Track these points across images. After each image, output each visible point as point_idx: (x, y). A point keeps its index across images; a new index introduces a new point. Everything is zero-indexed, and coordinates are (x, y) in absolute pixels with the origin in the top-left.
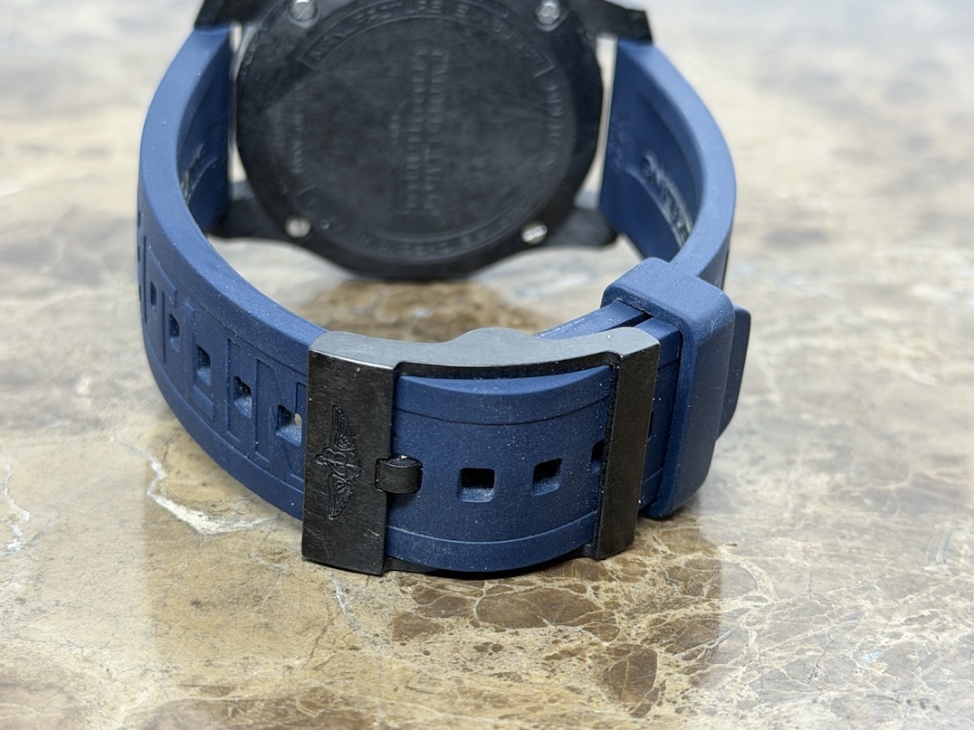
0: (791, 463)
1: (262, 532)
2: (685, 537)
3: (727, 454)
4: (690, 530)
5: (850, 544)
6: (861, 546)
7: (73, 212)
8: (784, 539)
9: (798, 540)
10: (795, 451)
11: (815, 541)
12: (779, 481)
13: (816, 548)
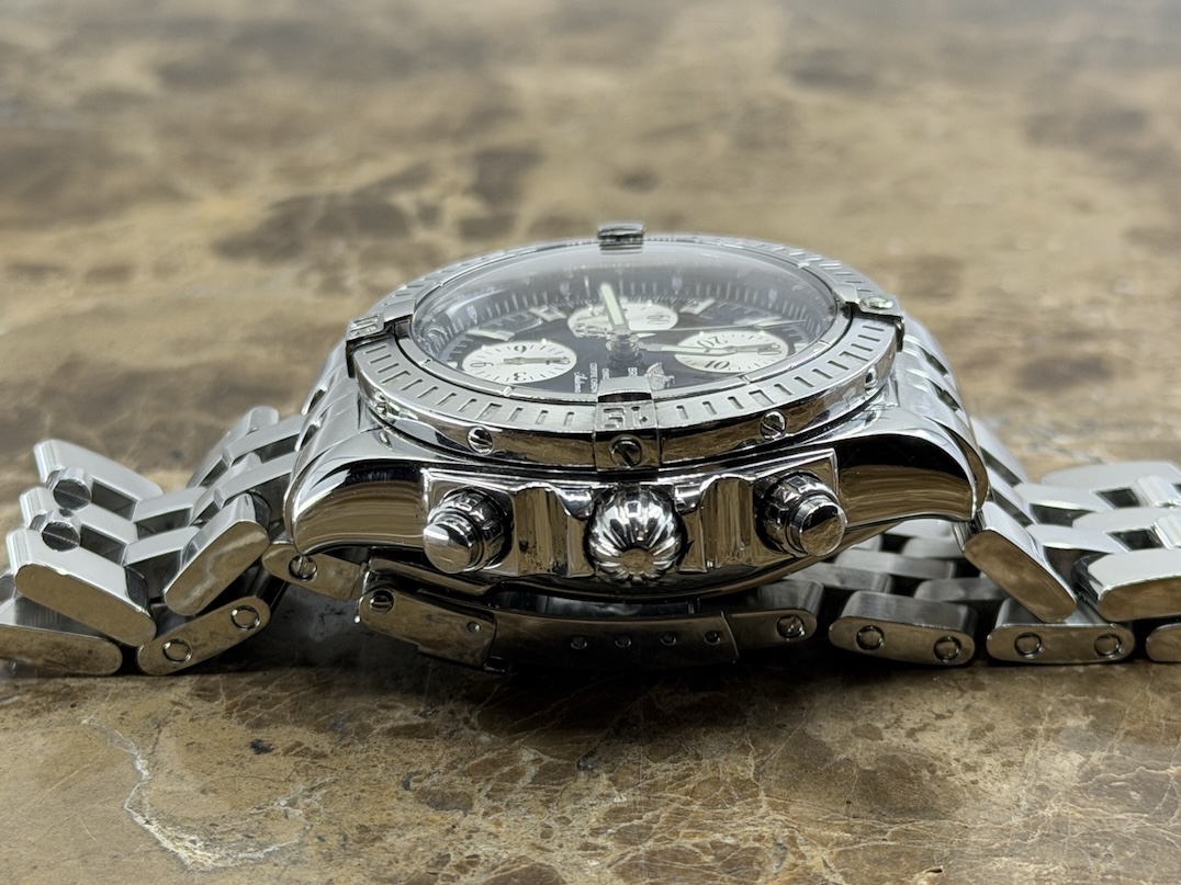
0: (1030, 735)
1: (276, 865)
2: (869, 862)
3: (939, 723)
4: (877, 847)
5: (1103, 867)
6: (1121, 868)
7: (70, 367)
8: (1011, 859)
9: (1032, 862)
10: (1038, 717)
11: (1055, 863)
12: (1010, 764)
13: (1054, 873)
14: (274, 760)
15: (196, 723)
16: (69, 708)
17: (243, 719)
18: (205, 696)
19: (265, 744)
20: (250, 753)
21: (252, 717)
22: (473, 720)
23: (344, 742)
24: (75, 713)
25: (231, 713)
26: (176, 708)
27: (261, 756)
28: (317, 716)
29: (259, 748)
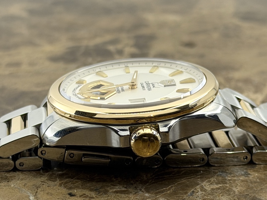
14: (76, 198)
15: (49, 187)
16: (7, 182)
17: (65, 187)
18: (52, 180)
19: (73, 194)
20: (68, 196)
21: (68, 186)
22: (143, 190)
23: (99, 194)
24: (9, 184)
25: (61, 185)
26: (42, 183)
27: (72, 197)
28: (90, 187)
29: (71, 195)
